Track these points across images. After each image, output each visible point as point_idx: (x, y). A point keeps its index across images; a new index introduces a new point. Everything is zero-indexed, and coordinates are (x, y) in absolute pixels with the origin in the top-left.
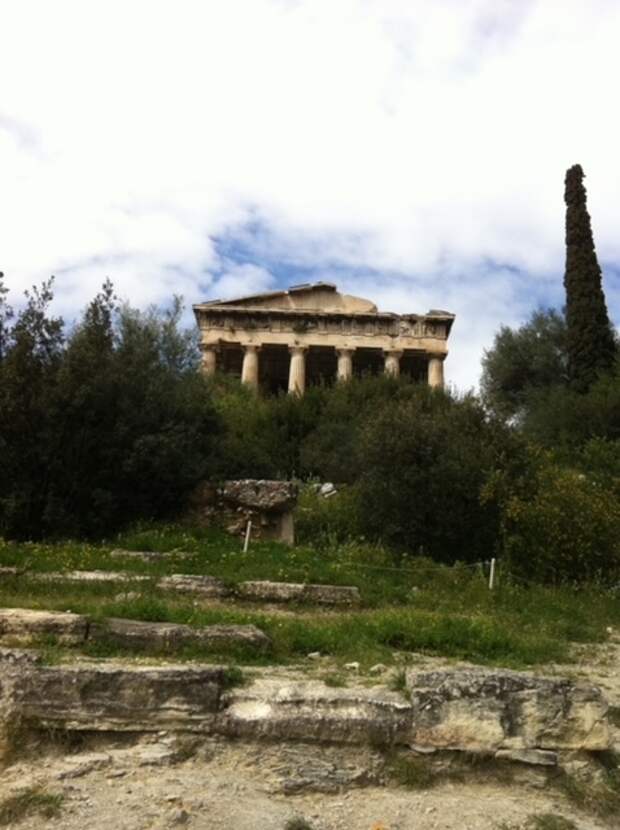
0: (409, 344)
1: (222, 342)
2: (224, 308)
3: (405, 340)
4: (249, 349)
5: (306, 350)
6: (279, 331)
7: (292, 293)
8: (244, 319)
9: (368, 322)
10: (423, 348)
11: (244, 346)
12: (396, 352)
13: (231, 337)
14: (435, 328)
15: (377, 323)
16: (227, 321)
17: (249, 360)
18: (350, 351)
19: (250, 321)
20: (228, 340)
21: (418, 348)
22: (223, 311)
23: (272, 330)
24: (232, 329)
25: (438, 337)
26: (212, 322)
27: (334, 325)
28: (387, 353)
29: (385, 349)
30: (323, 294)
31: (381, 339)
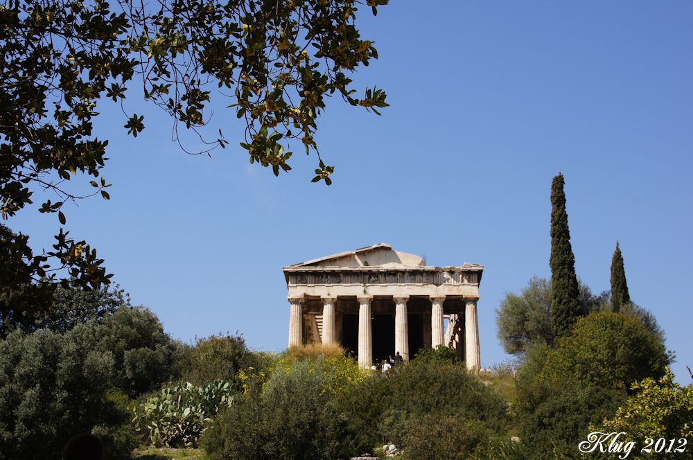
0: (450, 290)
1: (306, 295)
2: (307, 269)
3: (447, 288)
4: (327, 301)
5: (370, 299)
6: (350, 284)
7: (357, 253)
8: (322, 277)
9: (417, 274)
10: (460, 294)
11: (323, 299)
12: (441, 298)
13: (313, 292)
14: (469, 277)
15: (425, 274)
16: (309, 278)
17: (328, 310)
18: (405, 299)
19: (327, 277)
20: (311, 294)
21: (457, 294)
22: (306, 272)
23: (344, 284)
24: (314, 285)
25: (472, 284)
26: (298, 280)
27: (392, 278)
28: (433, 299)
29: (431, 296)
30: (382, 253)
31: (427, 288)
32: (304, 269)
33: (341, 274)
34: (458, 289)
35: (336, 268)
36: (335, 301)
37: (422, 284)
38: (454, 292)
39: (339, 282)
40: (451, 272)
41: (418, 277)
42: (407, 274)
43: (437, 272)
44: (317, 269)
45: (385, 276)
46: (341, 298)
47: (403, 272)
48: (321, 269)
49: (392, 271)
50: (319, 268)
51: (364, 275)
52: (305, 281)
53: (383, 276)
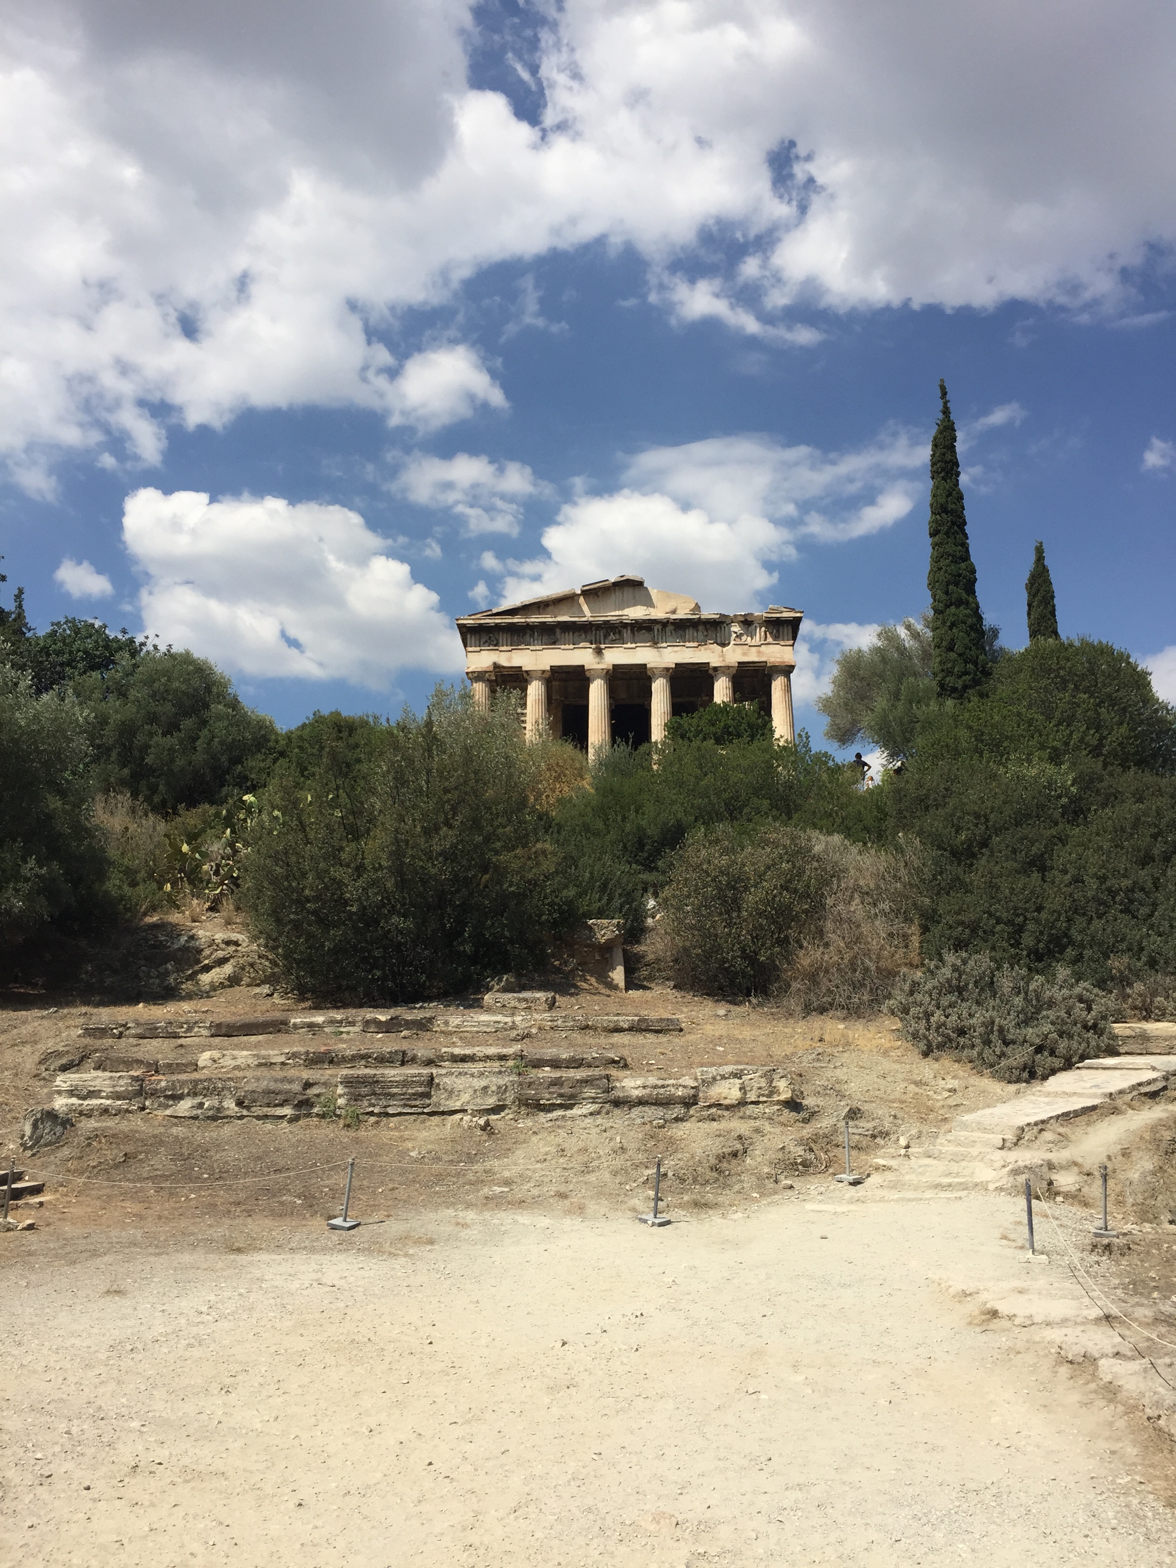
0: (744, 654)
1: (496, 666)
2: (498, 620)
3: (739, 649)
4: (534, 675)
5: (608, 671)
6: (572, 646)
7: (585, 593)
8: (525, 634)
9: (688, 627)
10: (763, 659)
11: (527, 672)
12: (729, 667)
13: (509, 659)
14: (778, 631)
15: (701, 628)
16: (502, 637)
17: (535, 691)
18: (667, 669)
19: (532, 636)
20: (505, 663)
21: (756, 660)
22: (497, 624)
23: (563, 647)
24: (510, 648)
25: (782, 643)
26: (482, 641)
27: (644, 634)
28: (716, 669)
29: (713, 665)
30: (628, 592)
31: (706, 649)
32: (491, 621)
33: (558, 631)
34: (759, 652)
35: (547, 618)
36: (547, 675)
37: (696, 644)
38: (752, 656)
39: (554, 643)
40: (747, 623)
41: (690, 632)
42: (670, 628)
43: (723, 623)
44: (515, 620)
45: (632, 632)
46: (556, 671)
47: (664, 624)
48: (523, 620)
49: (644, 621)
50: (517, 620)
51: (596, 630)
52: (495, 642)
53: (629, 631)
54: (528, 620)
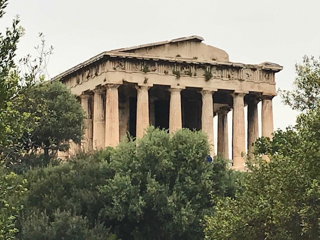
0: (252, 87)
1: (124, 81)
2: (127, 55)
3: (249, 84)
4: (143, 88)
5: (183, 90)
6: (164, 74)
7: (170, 43)
9: (224, 69)
10: (261, 91)
11: (140, 86)
12: (243, 93)
13: (131, 78)
15: (230, 70)
16: (128, 65)
17: (143, 97)
18: (213, 91)
19: (143, 65)
20: (129, 80)
21: (258, 91)
22: (126, 57)
26: (116, 65)
28: (237, 94)
29: (236, 92)
30: (193, 45)
31: (233, 83)
32: (124, 55)
34: (259, 87)
36: (150, 89)
37: (228, 79)
38: (256, 89)
39: (155, 71)
40: (254, 69)
41: (225, 72)
43: (242, 68)
45: (195, 68)
46: (156, 88)
47: (211, 66)
48: (141, 56)
51: (177, 65)
52: (123, 67)
53: (194, 68)
54: (144, 56)
